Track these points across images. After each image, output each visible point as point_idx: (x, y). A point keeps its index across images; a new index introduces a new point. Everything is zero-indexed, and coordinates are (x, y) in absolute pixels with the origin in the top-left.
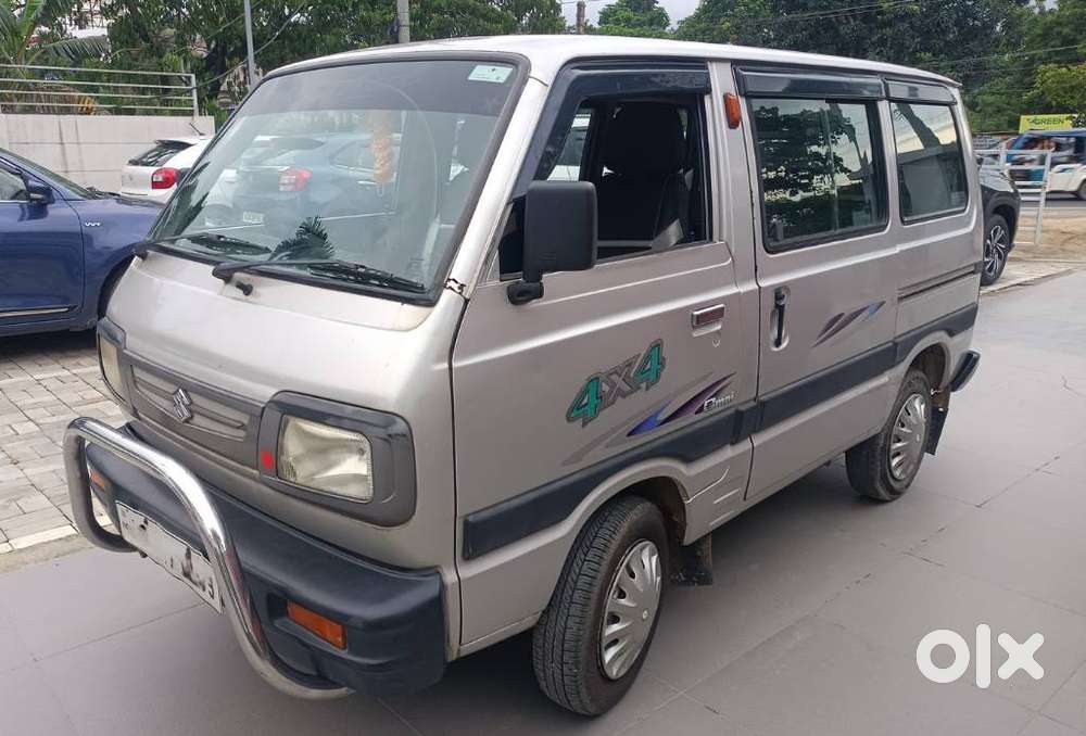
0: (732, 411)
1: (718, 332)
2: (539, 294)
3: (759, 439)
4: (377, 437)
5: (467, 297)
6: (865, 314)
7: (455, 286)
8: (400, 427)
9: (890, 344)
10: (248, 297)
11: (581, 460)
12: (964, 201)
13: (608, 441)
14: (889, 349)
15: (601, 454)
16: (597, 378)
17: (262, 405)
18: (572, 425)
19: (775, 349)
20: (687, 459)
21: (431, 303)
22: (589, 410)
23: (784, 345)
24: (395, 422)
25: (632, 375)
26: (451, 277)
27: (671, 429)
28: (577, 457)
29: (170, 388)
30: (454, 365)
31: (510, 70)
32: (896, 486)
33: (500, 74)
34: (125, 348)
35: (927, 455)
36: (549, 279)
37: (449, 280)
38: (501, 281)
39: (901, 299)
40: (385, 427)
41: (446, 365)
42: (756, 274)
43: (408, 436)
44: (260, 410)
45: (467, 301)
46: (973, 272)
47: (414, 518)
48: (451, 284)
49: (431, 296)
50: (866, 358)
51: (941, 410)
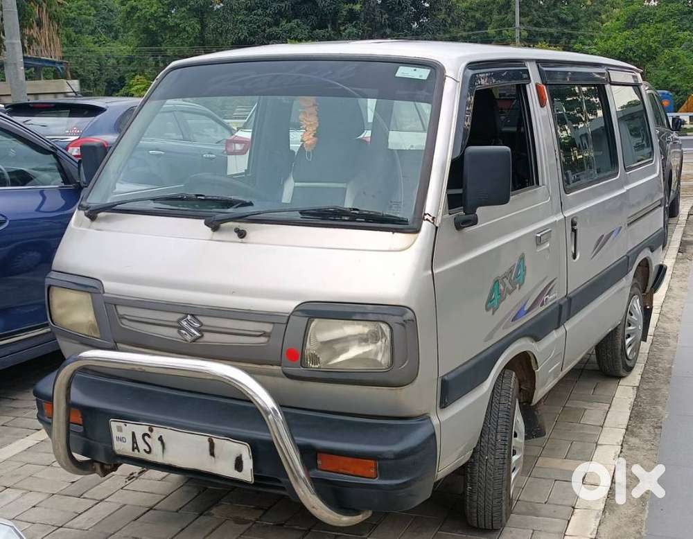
0: (556, 305)
1: (548, 249)
2: (475, 222)
3: (569, 325)
4: (397, 323)
5: (437, 225)
6: (613, 235)
7: (430, 218)
8: (409, 315)
9: (625, 257)
10: (244, 240)
11: (492, 338)
12: (651, 154)
13: (503, 326)
14: (625, 260)
15: (501, 334)
16: (498, 281)
17: (288, 315)
18: (488, 312)
19: (574, 261)
20: (537, 339)
21: (416, 231)
22: (495, 302)
23: (578, 257)
24: (407, 312)
25: (512, 278)
26: (426, 212)
27: (529, 318)
28: (490, 337)
29: (174, 317)
30: (436, 271)
31: (429, 70)
32: (629, 364)
33: (423, 74)
34: (104, 292)
35: (642, 342)
36: (480, 211)
37: (425, 214)
38: (450, 214)
39: (629, 224)
40: (401, 316)
41: (430, 272)
42: (562, 207)
43: (413, 321)
44: (287, 318)
45: (437, 228)
46: (660, 206)
47: (418, 378)
48: (426, 217)
49: (415, 226)
50: (614, 268)
51: (648, 307)
